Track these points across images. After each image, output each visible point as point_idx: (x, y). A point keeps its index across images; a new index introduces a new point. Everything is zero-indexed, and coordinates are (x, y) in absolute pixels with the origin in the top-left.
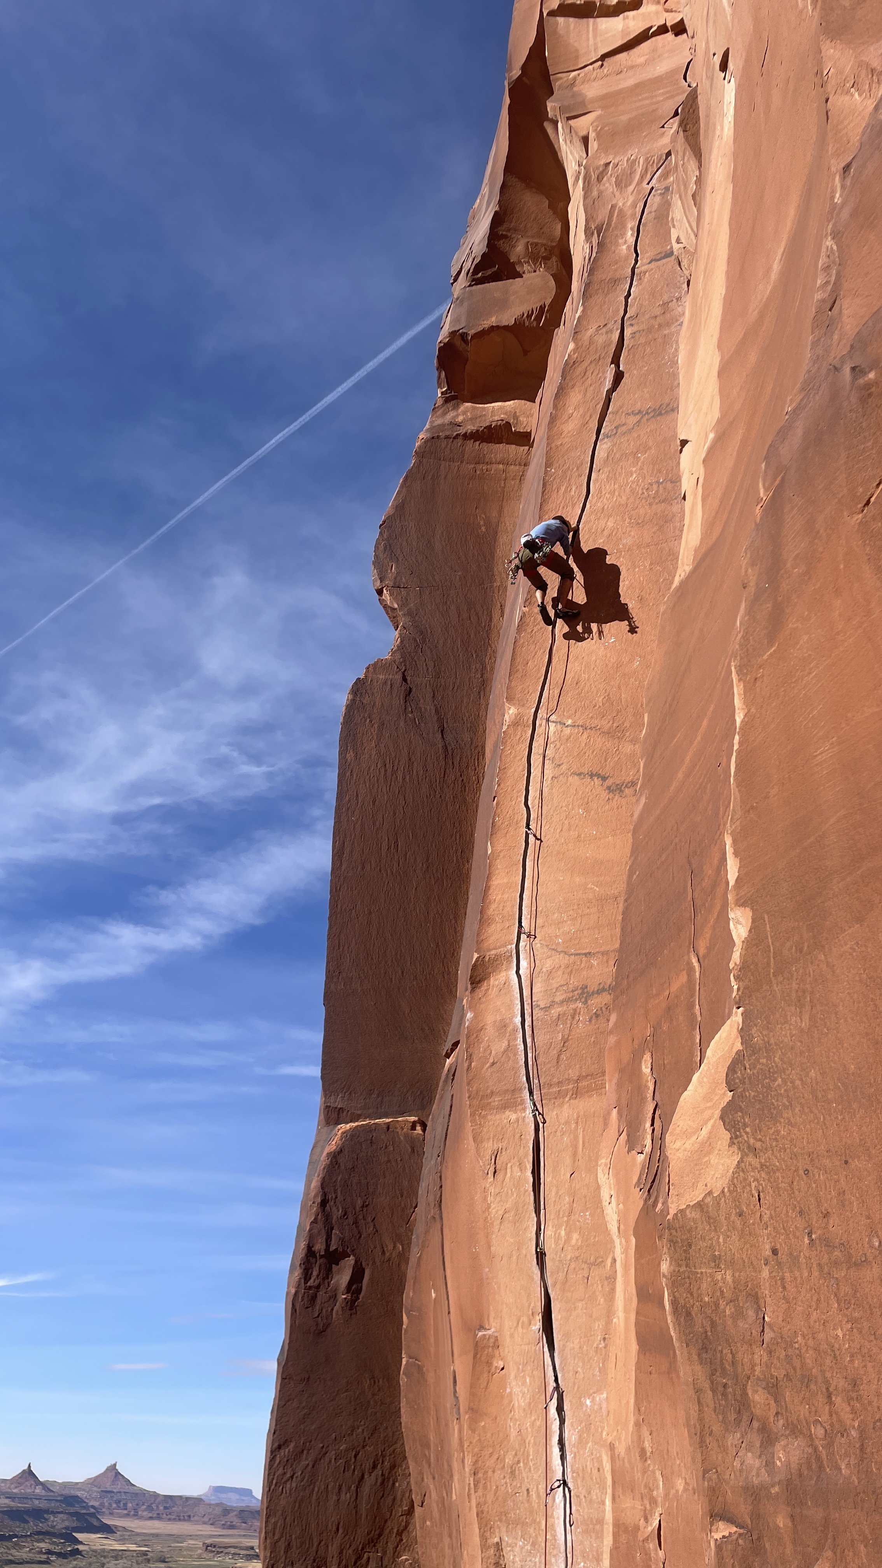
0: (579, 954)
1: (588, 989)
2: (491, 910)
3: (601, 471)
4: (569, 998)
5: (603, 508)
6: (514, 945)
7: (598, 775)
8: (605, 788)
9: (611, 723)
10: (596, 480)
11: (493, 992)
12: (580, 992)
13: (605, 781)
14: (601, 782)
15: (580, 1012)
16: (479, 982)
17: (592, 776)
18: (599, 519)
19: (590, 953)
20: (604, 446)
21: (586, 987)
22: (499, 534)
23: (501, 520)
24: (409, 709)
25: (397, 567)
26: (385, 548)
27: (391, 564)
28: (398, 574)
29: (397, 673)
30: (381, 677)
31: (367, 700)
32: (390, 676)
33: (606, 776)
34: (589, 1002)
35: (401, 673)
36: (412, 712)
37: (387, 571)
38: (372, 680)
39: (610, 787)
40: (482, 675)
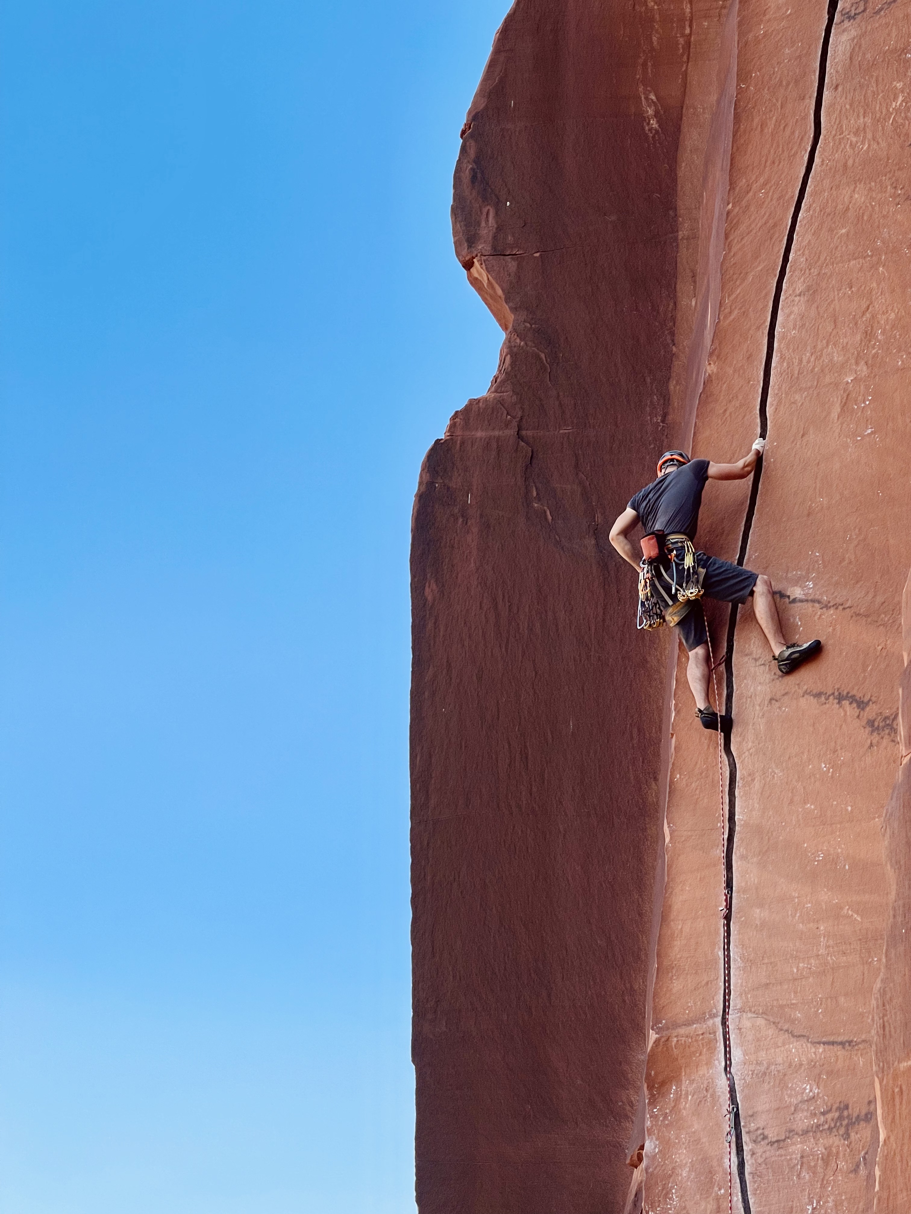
0: (833, 1043)
1: (850, 1110)
2: (676, 949)
3: (840, 89)
4: (818, 1126)
5: (845, 165)
6: (719, 1020)
7: (853, 699)
8: (864, 722)
9: (870, 596)
10: (832, 105)
11: (687, 1106)
12: (837, 1115)
13: (863, 709)
14: (857, 711)
15: (838, 1153)
16: (663, 1084)
17: (840, 699)
18: (838, 187)
19: (850, 1042)
20: (845, 37)
21: (847, 1107)
22: (685, 129)
23: (687, 101)
24: (535, 494)
25: (497, 214)
26: (474, 178)
27: (485, 210)
28: (500, 229)
29: (507, 425)
30: (479, 434)
31: (456, 482)
32: (496, 433)
33: (866, 700)
34: (852, 1134)
35: (515, 423)
36: (539, 499)
37: (479, 224)
38: (463, 443)
39: (874, 721)
40: (665, 416)
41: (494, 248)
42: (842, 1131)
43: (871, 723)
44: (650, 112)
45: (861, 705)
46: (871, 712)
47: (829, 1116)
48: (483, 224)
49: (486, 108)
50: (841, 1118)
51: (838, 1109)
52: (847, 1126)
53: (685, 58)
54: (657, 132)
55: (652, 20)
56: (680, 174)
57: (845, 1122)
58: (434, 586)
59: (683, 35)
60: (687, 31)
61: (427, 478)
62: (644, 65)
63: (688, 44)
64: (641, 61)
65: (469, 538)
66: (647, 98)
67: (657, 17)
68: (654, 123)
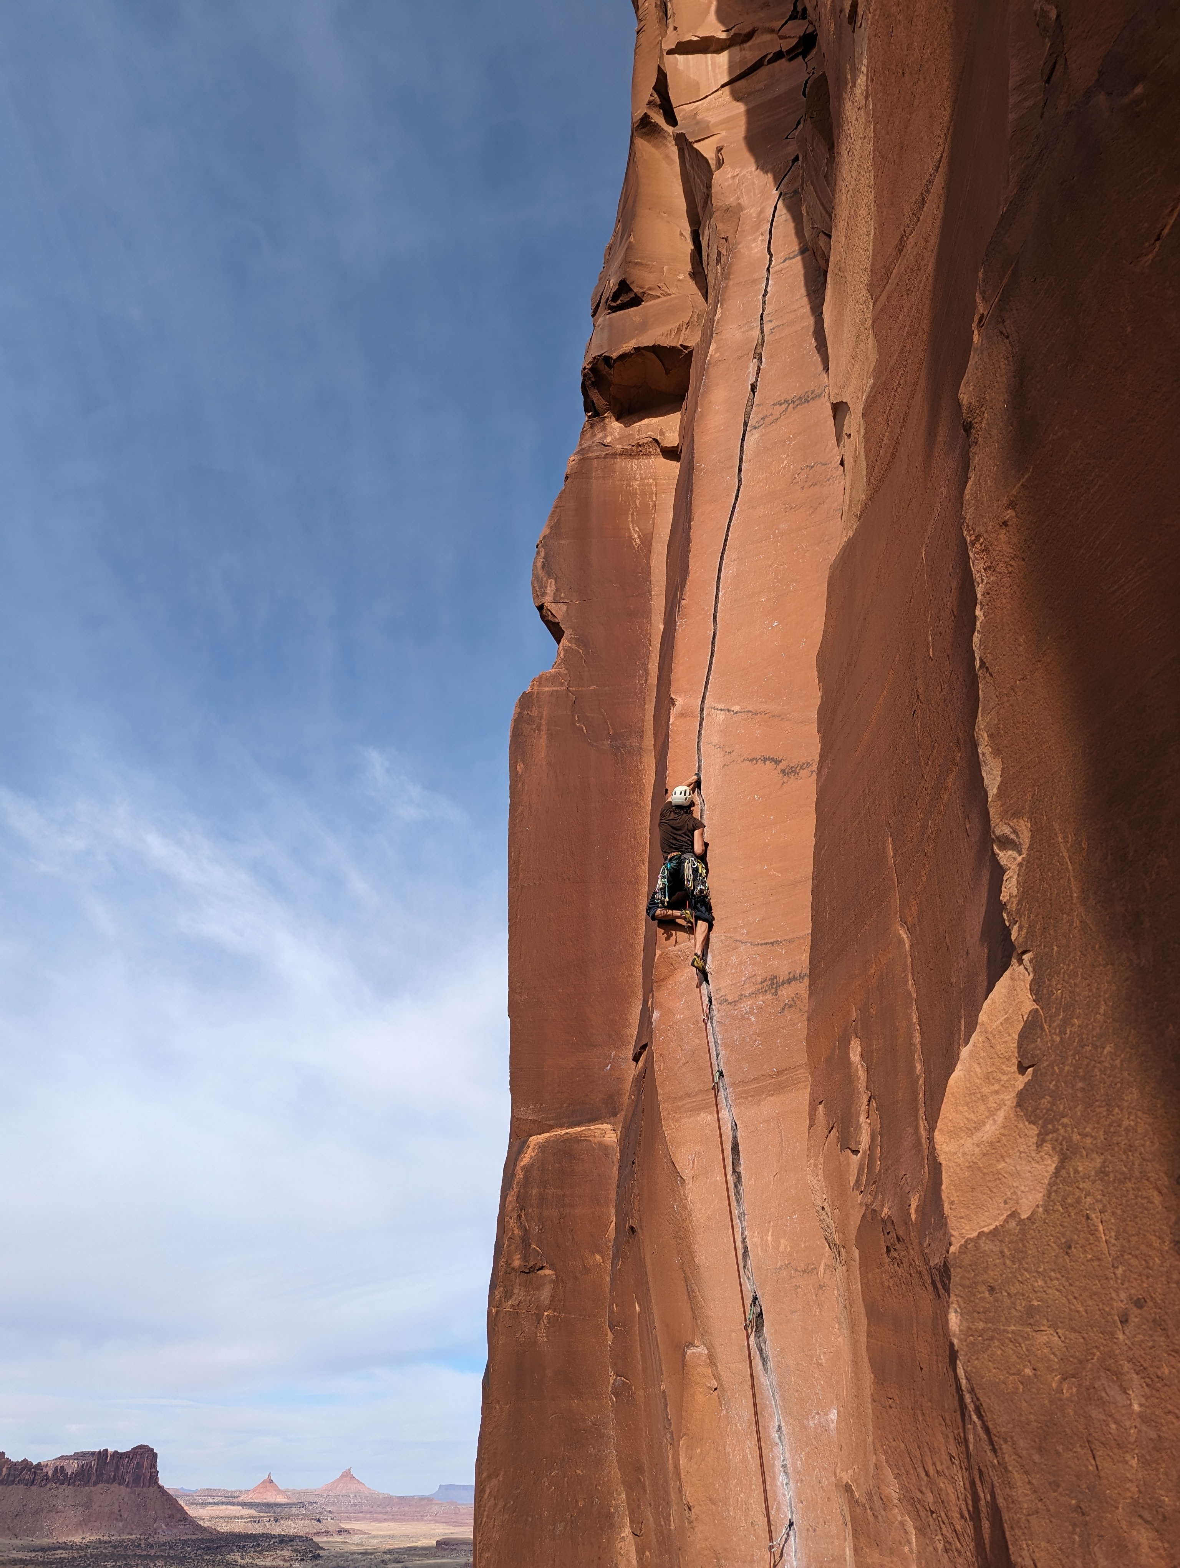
0: (766, 944)
1: (778, 979)
3: (751, 461)
4: (758, 990)
7: (772, 760)
8: (779, 772)
10: (747, 469)
11: (679, 990)
12: (769, 982)
13: (778, 764)
14: (775, 766)
15: (771, 1003)
16: (665, 979)
17: (765, 760)
19: (776, 942)
20: (753, 437)
21: (776, 977)
22: (654, 544)
23: (655, 531)
24: (577, 719)
25: (556, 583)
26: (543, 566)
27: (550, 581)
28: (557, 590)
29: (562, 684)
30: (547, 689)
31: (535, 713)
32: (556, 688)
33: (780, 759)
34: (779, 992)
35: (566, 683)
36: (579, 721)
37: (546, 587)
38: (538, 693)
39: (785, 770)
40: (646, 680)
41: (554, 599)
42: (773, 991)
43: (783, 771)
44: (636, 536)
45: (777, 762)
46: (783, 765)
47: (765, 984)
48: (549, 588)
49: (550, 533)
50: (772, 984)
51: (770, 979)
52: (776, 988)
53: (653, 511)
54: (640, 545)
55: (636, 494)
56: (652, 565)
57: (774, 986)
58: (522, 766)
59: (652, 501)
60: (654, 499)
61: (518, 710)
62: (632, 514)
63: (655, 505)
64: (630, 512)
65: (541, 740)
66: (634, 530)
67: (639, 492)
68: (638, 541)
